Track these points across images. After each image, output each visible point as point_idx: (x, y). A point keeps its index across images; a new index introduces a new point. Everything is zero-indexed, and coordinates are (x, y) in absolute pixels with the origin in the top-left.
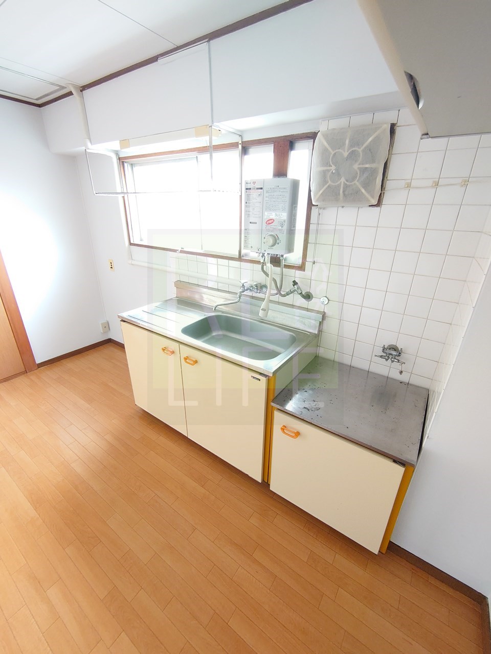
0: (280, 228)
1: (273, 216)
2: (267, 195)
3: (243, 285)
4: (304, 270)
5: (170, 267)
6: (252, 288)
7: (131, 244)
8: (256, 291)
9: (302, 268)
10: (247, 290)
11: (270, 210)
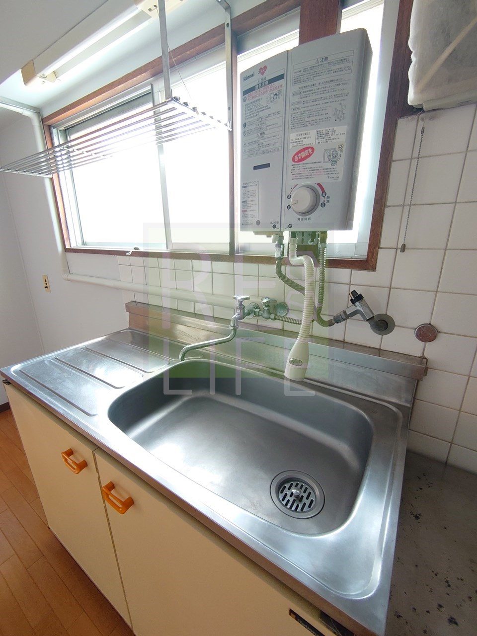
0: (329, 165)
1: (311, 139)
2: (296, 88)
3: (241, 304)
4: (374, 269)
5: (120, 281)
6: (257, 310)
7: (66, 250)
8: (266, 315)
9: (367, 263)
10: (248, 314)
11: (304, 125)
